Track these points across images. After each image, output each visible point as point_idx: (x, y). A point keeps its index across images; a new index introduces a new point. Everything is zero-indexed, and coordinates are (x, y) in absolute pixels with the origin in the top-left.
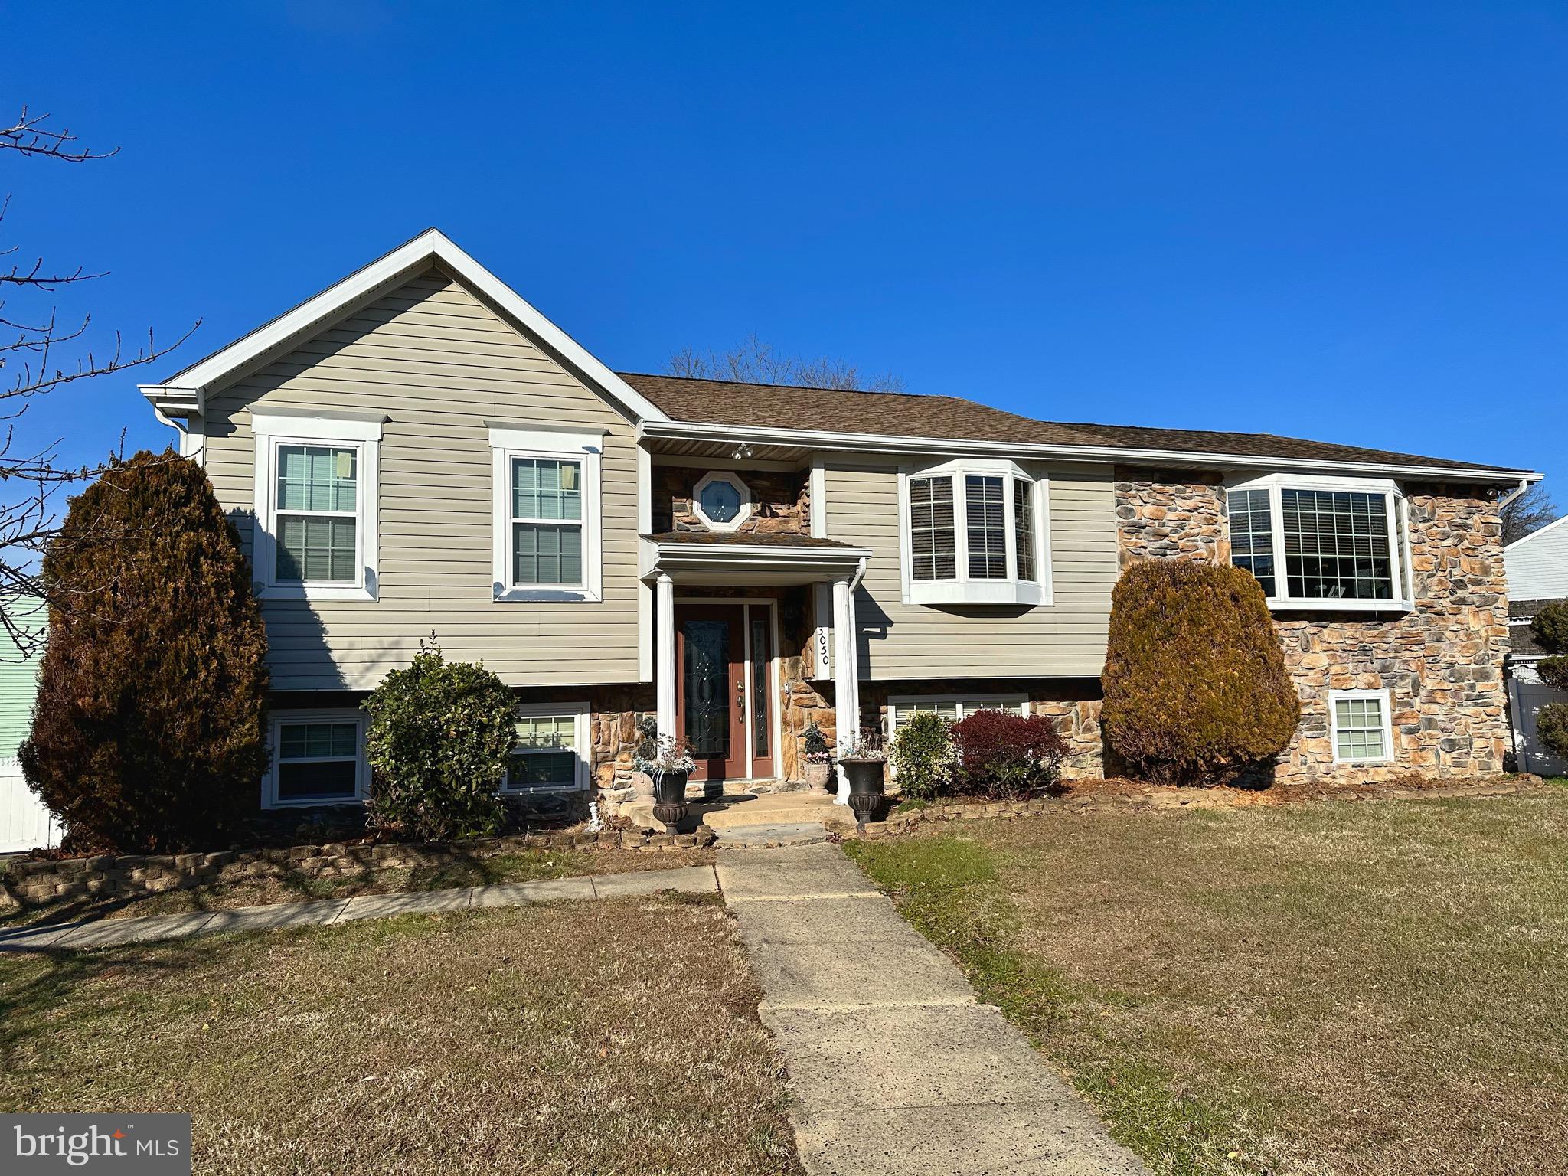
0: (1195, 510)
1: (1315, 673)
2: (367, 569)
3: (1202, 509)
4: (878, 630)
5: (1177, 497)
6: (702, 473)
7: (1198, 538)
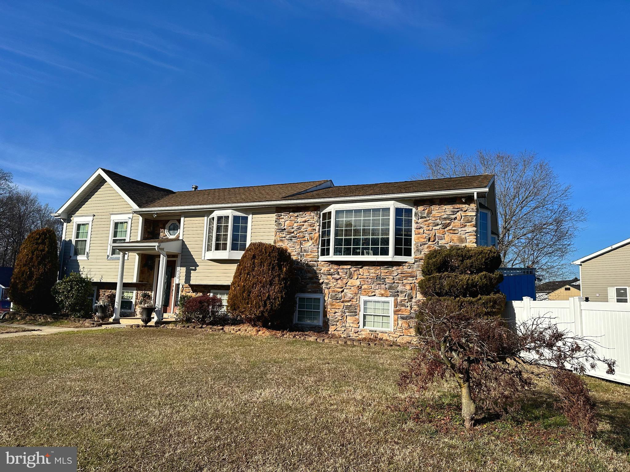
0: (305, 222)
1: (354, 288)
2: (87, 252)
3: (309, 221)
4: (194, 268)
5: (300, 217)
6: (168, 221)
7: (306, 233)
